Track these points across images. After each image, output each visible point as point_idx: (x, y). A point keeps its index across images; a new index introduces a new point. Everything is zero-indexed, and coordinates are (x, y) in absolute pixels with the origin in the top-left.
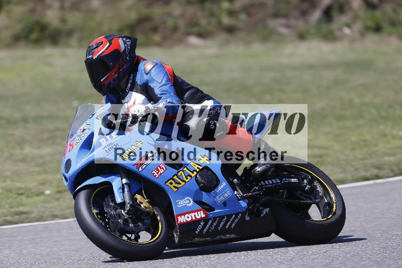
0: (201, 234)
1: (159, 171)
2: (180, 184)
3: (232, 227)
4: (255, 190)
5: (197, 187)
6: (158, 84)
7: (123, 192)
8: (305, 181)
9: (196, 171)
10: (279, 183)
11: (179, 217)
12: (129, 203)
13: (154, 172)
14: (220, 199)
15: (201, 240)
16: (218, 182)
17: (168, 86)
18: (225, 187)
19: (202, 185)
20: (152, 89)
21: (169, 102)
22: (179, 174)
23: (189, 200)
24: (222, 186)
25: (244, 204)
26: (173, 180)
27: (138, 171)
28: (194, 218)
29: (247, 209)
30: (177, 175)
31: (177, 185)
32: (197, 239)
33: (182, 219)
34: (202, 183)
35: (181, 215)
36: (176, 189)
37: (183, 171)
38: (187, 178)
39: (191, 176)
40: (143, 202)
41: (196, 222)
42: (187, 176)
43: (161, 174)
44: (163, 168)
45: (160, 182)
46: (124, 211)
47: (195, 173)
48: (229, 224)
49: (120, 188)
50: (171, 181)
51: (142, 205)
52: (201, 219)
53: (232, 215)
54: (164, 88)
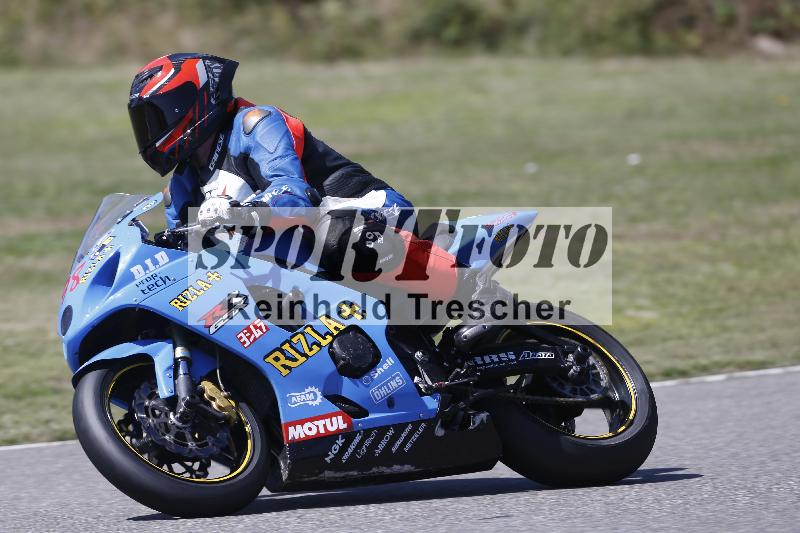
0: (336, 464)
1: (252, 333)
2: (296, 360)
3: (406, 450)
4: (458, 376)
5: (331, 367)
6: (268, 156)
7: (176, 376)
8: (571, 357)
9: (332, 334)
10: (512, 360)
11: (291, 429)
12: (183, 399)
13: (242, 334)
14: (379, 393)
15: (338, 475)
16: (377, 357)
17: (287, 160)
18: (392, 369)
19: (342, 362)
20: (256, 166)
21: (285, 192)
22: (294, 340)
23: (315, 395)
24: (385, 366)
25: (432, 403)
26: (283, 352)
27: (207, 332)
28: (322, 431)
29: (440, 414)
30: (289, 342)
31: (289, 363)
32: (328, 474)
33: (296, 433)
34: (344, 359)
35: (294, 424)
36: (288, 371)
37: (303, 333)
38: (311, 350)
39: (319, 345)
40: (217, 397)
41: (328, 439)
42: (312, 345)
43: (255, 339)
44: (260, 328)
45: (255, 356)
46: (175, 414)
47: (329, 338)
48: (399, 443)
49: (170, 368)
50: (277, 354)
51: (214, 404)
52: (339, 432)
53: (406, 425)
54: (280, 163)
